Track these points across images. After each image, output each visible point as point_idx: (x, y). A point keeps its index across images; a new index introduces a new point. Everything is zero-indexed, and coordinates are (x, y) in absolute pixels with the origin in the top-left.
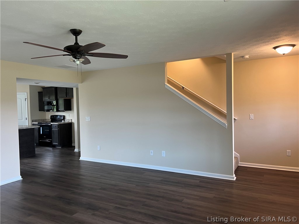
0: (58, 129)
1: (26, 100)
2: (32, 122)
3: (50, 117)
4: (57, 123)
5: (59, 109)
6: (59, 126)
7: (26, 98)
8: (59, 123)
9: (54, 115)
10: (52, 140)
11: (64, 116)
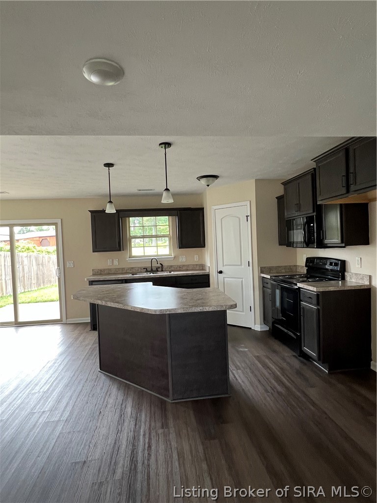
0: (318, 310)
1: (249, 218)
2: (262, 272)
3: (305, 260)
4: (315, 289)
5: (326, 241)
6: (321, 297)
7: (249, 214)
8: (321, 290)
9: (314, 258)
10: (301, 335)
11: (343, 263)
